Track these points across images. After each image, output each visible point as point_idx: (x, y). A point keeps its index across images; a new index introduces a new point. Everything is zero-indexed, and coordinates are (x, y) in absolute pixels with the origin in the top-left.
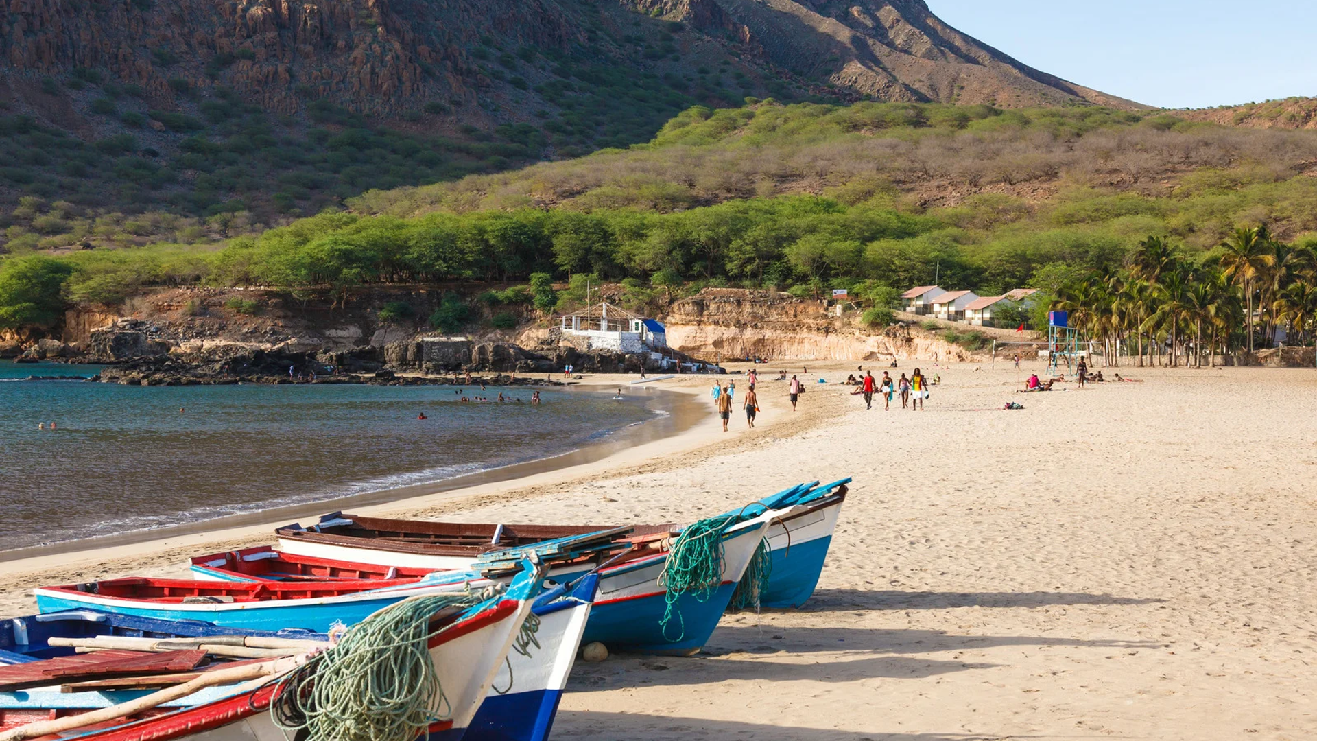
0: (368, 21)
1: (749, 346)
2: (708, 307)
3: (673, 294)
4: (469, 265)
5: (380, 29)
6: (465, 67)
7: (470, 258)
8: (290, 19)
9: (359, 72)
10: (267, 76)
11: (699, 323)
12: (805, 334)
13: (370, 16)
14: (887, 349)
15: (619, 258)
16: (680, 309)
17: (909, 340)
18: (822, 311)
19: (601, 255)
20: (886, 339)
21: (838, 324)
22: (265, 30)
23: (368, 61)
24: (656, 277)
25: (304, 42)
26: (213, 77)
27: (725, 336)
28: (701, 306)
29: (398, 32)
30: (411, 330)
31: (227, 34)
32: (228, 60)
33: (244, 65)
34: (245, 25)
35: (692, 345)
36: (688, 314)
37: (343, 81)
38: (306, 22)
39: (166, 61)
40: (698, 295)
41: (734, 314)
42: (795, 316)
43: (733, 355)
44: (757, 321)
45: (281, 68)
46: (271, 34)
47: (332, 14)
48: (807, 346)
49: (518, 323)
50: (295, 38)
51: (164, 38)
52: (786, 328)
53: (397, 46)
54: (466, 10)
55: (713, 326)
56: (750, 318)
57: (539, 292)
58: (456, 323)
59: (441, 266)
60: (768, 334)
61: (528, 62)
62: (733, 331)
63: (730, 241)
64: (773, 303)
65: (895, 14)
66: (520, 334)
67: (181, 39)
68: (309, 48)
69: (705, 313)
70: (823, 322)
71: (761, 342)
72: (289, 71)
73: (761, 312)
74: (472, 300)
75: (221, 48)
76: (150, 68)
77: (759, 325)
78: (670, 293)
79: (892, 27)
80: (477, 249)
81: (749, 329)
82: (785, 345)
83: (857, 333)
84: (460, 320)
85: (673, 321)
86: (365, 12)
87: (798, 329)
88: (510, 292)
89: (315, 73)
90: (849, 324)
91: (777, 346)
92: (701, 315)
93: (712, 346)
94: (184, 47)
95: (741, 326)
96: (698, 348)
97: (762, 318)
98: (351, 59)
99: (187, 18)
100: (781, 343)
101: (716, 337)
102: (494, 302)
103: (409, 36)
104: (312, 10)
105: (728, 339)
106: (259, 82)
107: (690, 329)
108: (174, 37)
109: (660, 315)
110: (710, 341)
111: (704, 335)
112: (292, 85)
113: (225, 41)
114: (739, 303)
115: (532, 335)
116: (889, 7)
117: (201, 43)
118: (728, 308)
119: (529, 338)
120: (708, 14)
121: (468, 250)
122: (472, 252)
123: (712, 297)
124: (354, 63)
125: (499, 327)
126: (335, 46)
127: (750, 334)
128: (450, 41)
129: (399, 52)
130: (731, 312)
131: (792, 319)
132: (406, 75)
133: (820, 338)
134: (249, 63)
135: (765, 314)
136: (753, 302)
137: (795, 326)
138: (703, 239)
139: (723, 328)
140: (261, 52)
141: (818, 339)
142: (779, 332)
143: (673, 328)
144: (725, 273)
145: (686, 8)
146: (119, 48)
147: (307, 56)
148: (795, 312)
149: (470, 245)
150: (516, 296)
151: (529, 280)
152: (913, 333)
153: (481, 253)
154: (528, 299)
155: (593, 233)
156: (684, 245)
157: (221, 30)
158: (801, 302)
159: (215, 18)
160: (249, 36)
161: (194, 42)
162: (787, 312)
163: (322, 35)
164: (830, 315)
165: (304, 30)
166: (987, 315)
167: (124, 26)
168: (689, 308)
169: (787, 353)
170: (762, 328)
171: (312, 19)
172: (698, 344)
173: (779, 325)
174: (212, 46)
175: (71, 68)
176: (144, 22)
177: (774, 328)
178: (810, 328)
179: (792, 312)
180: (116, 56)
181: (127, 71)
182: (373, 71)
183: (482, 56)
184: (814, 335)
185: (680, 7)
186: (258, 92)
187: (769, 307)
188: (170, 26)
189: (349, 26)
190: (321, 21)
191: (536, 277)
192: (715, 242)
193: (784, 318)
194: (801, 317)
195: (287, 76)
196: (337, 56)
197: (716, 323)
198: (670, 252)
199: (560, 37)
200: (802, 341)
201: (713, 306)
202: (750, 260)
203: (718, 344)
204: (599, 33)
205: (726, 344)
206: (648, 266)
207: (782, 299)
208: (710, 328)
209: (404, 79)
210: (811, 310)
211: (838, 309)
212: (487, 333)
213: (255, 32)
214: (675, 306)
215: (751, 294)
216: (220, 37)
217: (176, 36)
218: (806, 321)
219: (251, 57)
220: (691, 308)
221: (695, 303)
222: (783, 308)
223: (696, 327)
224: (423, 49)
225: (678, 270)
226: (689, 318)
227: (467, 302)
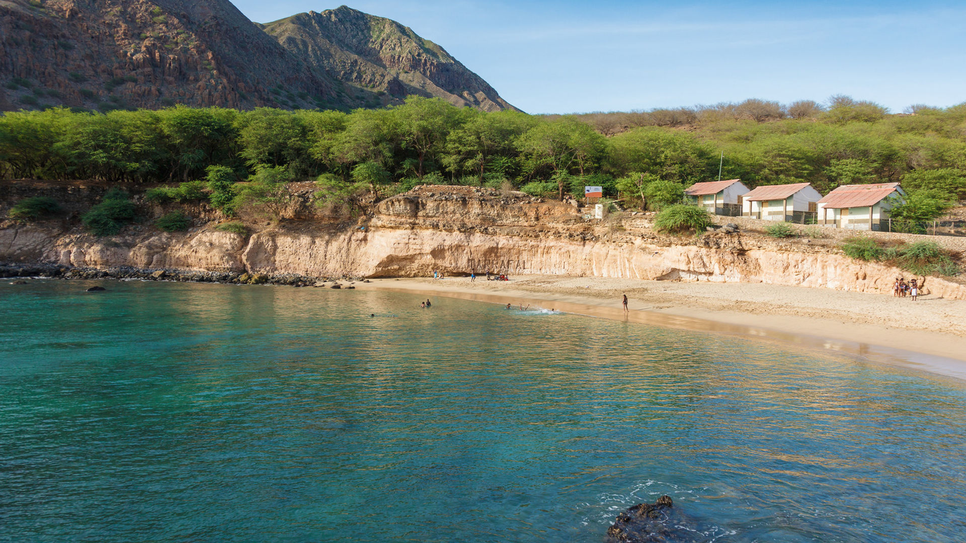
0: (208, 67)
1: (478, 256)
2: (424, 205)
3: (379, 193)
4: (138, 157)
5: (215, 72)
6: (266, 97)
7: (136, 148)
8: (160, 62)
9: (202, 94)
10: (144, 92)
11: (413, 226)
12: (551, 241)
13: (210, 64)
14: (704, 265)
15: (317, 152)
16: (388, 209)
17: (742, 252)
18: (573, 213)
19: (298, 152)
20: (704, 251)
21: (598, 230)
22: (144, 67)
23: (207, 88)
24: (359, 171)
25: (169, 76)
26: (110, 90)
27: (447, 243)
28: (415, 205)
29: (226, 75)
30: (55, 231)
31: (121, 68)
32: (122, 81)
33: (130, 85)
34: (132, 63)
35: (403, 254)
36: (398, 215)
37: (192, 98)
38: (170, 65)
39: (78, 79)
40: (411, 192)
41: (458, 215)
42: (537, 219)
43: (457, 267)
44: (487, 225)
45: (153, 88)
46: (148, 69)
47: (187, 62)
48: (554, 257)
49: (193, 225)
50: (163, 73)
51: (79, 66)
52: (526, 234)
53: (225, 81)
54: (270, 71)
55: (430, 231)
56: (478, 221)
57: (216, 188)
58: (111, 223)
59: (100, 156)
60: (502, 241)
61: (303, 99)
62: (456, 237)
63: (445, 134)
64: (507, 202)
65: (484, 96)
66: (191, 238)
67: (90, 68)
68: (171, 79)
69: (420, 213)
70: (578, 227)
71: (493, 251)
72: (159, 90)
73: (493, 213)
74: (141, 198)
75: (116, 75)
76: (67, 81)
77: (490, 229)
78: (375, 192)
79: (482, 101)
80: (147, 138)
81: (478, 235)
82: (525, 256)
83: (638, 241)
84: (118, 220)
85: (379, 223)
86: (206, 62)
87: (541, 235)
88: (183, 188)
89: (174, 92)
90: (621, 229)
91: (514, 257)
92: (416, 216)
93: (430, 257)
94: (92, 73)
95: (468, 230)
96: (411, 259)
97: (494, 221)
98: (197, 86)
99: (95, 56)
100: (519, 253)
101: (435, 245)
102: (165, 201)
103: (233, 77)
104: (174, 58)
105: (451, 248)
106: (139, 95)
107: (401, 234)
108: (85, 67)
109: (364, 217)
110: (428, 249)
111: (418, 241)
112: (160, 98)
113: (119, 71)
114: (464, 202)
115: (205, 239)
116: (481, 92)
117: (104, 71)
118: (451, 207)
119: (200, 242)
120: (397, 88)
121: (135, 139)
122: (140, 141)
123: (429, 194)
124: (199, 89)
125: (167, 228)
126: (188, 79)
127: (478, 241)
128: (258, 83)
129: (226, 84)
130: (454, 212)
131: (534, 222)
132: (229, 97)
133: (574, 247)
134: (134, 84)
135: (498, 215)
136: (482, 201)
137: (538, 232)
138: (414, 130)
139: (444, 233)
140: (141, 78)
141: (572, 248)
142: (516, 238)
143: (381, 232)
144: (441, 168)
145: (386, 85)
146: (46, 69)
147: (170, 83)
148: (537, 213)
149: (139, 133)
150: (190, 192)
151: (206, 174)
152: (748, 242)
153: (153, 144)
154: (205, 198)
155: (289, 128)
156: (393, 139)
157: (116, 65)
158: (542, 202)
159: (114, 59)
160: (134, 70)
161: (99, 70)
162: (525, 214)
163: (181, 72)
164: (586, 217)
165: (169, 68)
166: (877, 216)
167: (53, 57)
168: (400, 207)
169: (527, 265)
170: (495, 233)
171: (173, 63)
172: (411, 252)
173: (516, 230)
174: (111, 74)
175: (11, 77)
176: (67, 56)
177: (511, 235)
178: (558, 235)
179: (532, 215)
180: (44, 73)
181: (51, 82)
182: (210, 94)
183: (277, 93)
184: (564, 243)
185: (383, 84)
186: (138, 100)
187: (504, 208)
188: (84, 60)
189: (197, 69)
190: (180, 65)
191: (214, 171)
192: (428, 134)
193: (523, 222)
194: (544, 220)
195: (157, 92)
196: (189, 84)
197: (436, 227)
198: (376, 143)
199: (321, 91)
200: (547, 250)
201: (430, 205)
202: (470, 155)
203: (437, 253)
204: (343, 94)
205: (447, 254)
206: (350, 157)
207: (517, 198)
208: (427, 233)
209: (229, 99)
210: (559, 210)
211: (598, 211)
212: (151, 236)
213: (138, 67)
214: (382, 205)
215: (478, 191)
216: (116, 69)
217: (87, 66)
218: (551, 225)
219: (135, 81)
220: (402, 207)
221: (408, 200)
222: (521, 209)
223: (409, 231)
224: (241, 85)
225: (385, 164)
226: (399, 220)
227: (135, 200)
